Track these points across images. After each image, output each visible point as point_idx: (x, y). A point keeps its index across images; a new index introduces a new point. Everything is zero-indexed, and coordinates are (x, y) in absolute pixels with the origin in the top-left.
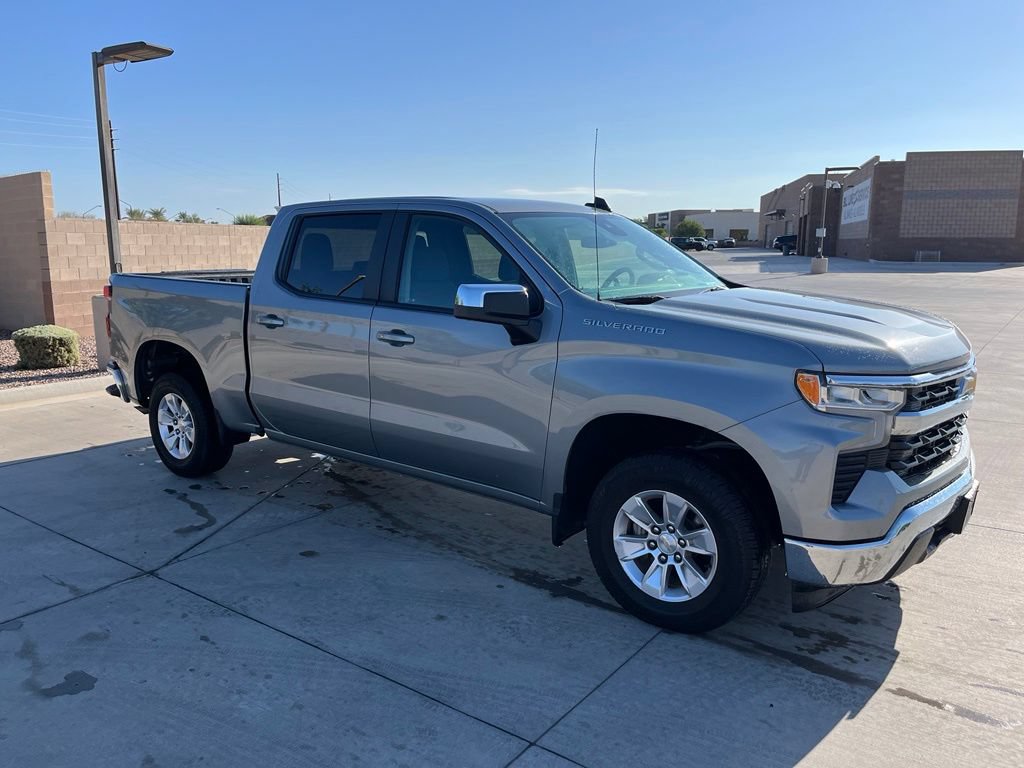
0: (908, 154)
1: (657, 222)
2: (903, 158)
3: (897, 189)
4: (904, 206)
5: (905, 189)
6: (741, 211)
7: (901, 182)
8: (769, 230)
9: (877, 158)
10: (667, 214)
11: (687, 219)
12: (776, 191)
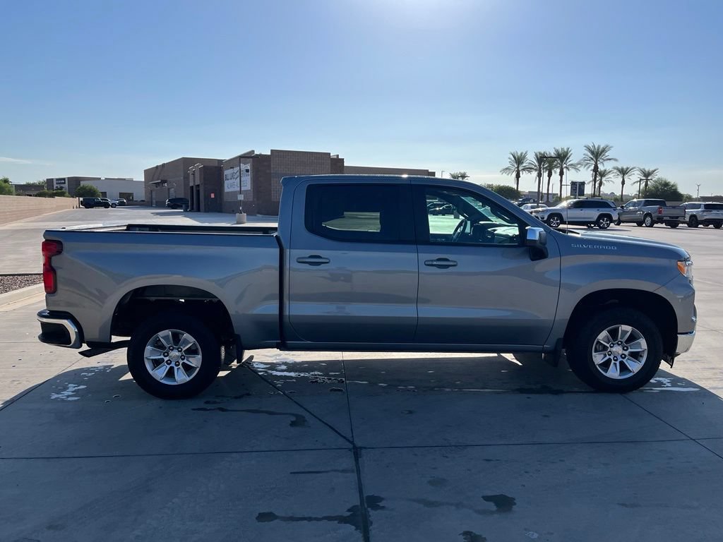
0: (272, 150)
1: (55, 185)
2: (269, 153)
3: (268, 171)
4: (272, 182)
5: (272, 172)
6: (125, 179)
7: (269, 166)
8: (154, 193)
9: (253, 151)
10: (64, 179)
11: (82, 183)
12: (157, 167)
